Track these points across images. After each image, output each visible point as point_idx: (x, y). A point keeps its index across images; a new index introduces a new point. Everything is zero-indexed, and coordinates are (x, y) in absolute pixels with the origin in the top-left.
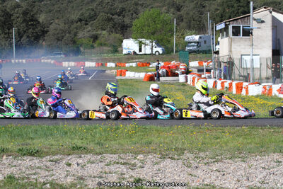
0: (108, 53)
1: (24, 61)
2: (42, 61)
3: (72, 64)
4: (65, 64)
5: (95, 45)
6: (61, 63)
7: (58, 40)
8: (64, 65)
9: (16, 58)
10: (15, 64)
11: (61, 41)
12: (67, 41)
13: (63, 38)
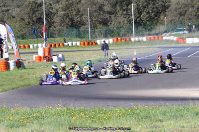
1: (145, 39)
2: (164, 38)
3: (197, 40)
4: (189, 41)
6: (184, 39)
7: (181, 14)
8: (187, 42)
9: (137, 34)
10: (136, 42)
11: (184, 16)
12: (190, 16)
13: (185, 13)
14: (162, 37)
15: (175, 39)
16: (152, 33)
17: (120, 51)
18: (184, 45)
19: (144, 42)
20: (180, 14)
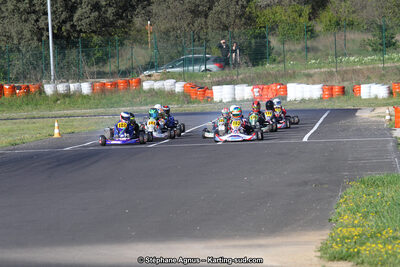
0: (362, 50)
1: (86, 88)
2: (146, 85)
3: (245, 92)
4: (222, 93)
5: (319, 28)
6: (205, 90)
7: (195, 12)
8: (217, 97)
9: (63, 74)
10: (57, 97)
11: (206, 16)
12: (224, 18)
13: (210, 9)
14: (139, 82)
15: (179, 87)
16: (107, 69)
17: (9, 125)
18: (207, 107)
19: (84, 97)
20: (192, 12)
